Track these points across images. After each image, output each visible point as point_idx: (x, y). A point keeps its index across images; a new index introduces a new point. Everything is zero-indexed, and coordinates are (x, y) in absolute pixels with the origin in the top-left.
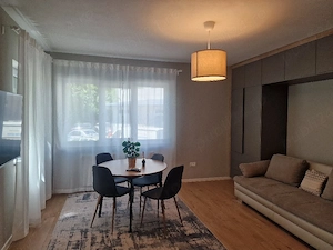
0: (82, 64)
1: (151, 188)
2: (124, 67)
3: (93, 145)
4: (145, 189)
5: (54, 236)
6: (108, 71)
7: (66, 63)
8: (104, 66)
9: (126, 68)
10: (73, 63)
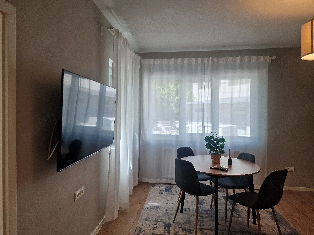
0: (165, 61)
1: (238, 191)
2: (206, 60)
3: (174, 139)
4: (231, 192)
5: (140, 224)
6: (190, 65)
7: (151, 61)
8: (186, 61)
9: (208, 61)
10: (158, 61)
